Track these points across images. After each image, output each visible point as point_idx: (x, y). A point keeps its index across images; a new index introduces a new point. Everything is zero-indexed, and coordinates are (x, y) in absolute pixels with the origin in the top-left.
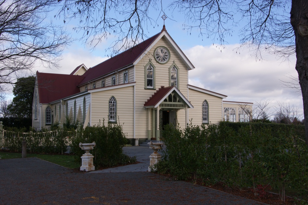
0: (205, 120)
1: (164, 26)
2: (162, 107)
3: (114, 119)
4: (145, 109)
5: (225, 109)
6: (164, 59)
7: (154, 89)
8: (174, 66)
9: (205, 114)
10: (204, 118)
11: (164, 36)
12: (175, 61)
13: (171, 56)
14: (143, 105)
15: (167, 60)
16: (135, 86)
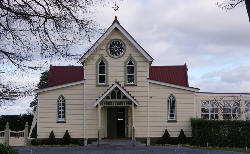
0: (172, 118)
1: (116, 17)
2: (104, 105)
3: (64, 118)
5: (203, 103)
6: (118, 52)
8: (131, 59)
9: (172, 110)
10: (171, 115)
11: (116, 28)
12: (133, 53)
13: (127, 48)
15: (123, 53)
16: (85, 84)
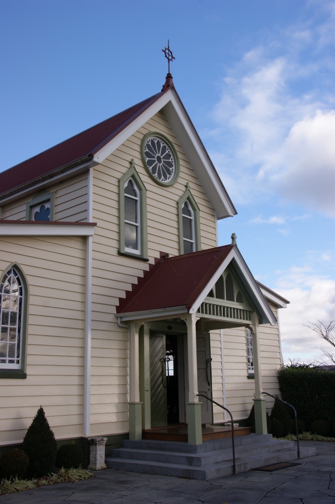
0: (251, 367)
1: (169, 77)
2: (202, 315)
3: (15, 359)
4: (122, 322)
6: (163, 171)
7: (145, 257)
8: (188, 198)
11: (170, 103)
12: (191, 185)
13: (181, 169)
14: (114, 311)
15: (172, 176)
16: (90, 240)
